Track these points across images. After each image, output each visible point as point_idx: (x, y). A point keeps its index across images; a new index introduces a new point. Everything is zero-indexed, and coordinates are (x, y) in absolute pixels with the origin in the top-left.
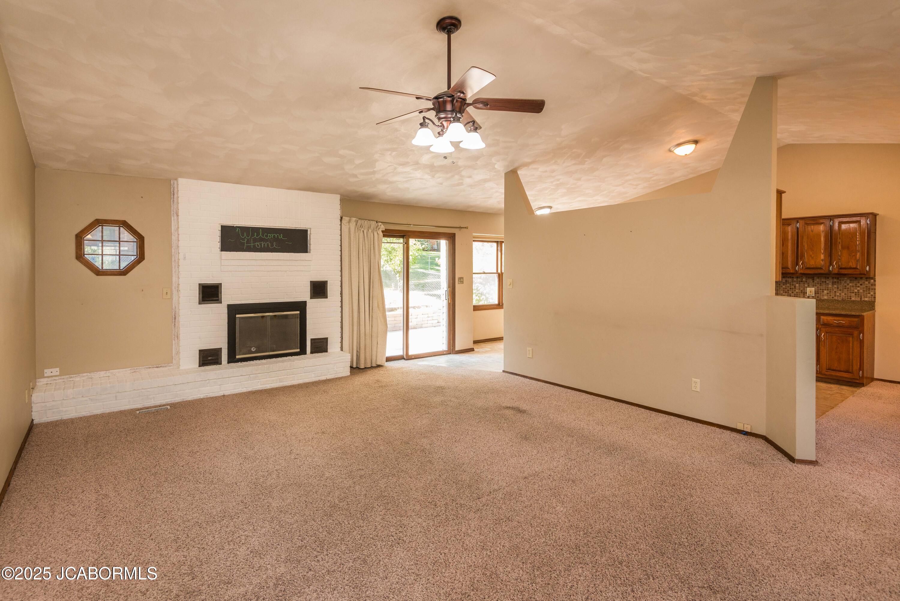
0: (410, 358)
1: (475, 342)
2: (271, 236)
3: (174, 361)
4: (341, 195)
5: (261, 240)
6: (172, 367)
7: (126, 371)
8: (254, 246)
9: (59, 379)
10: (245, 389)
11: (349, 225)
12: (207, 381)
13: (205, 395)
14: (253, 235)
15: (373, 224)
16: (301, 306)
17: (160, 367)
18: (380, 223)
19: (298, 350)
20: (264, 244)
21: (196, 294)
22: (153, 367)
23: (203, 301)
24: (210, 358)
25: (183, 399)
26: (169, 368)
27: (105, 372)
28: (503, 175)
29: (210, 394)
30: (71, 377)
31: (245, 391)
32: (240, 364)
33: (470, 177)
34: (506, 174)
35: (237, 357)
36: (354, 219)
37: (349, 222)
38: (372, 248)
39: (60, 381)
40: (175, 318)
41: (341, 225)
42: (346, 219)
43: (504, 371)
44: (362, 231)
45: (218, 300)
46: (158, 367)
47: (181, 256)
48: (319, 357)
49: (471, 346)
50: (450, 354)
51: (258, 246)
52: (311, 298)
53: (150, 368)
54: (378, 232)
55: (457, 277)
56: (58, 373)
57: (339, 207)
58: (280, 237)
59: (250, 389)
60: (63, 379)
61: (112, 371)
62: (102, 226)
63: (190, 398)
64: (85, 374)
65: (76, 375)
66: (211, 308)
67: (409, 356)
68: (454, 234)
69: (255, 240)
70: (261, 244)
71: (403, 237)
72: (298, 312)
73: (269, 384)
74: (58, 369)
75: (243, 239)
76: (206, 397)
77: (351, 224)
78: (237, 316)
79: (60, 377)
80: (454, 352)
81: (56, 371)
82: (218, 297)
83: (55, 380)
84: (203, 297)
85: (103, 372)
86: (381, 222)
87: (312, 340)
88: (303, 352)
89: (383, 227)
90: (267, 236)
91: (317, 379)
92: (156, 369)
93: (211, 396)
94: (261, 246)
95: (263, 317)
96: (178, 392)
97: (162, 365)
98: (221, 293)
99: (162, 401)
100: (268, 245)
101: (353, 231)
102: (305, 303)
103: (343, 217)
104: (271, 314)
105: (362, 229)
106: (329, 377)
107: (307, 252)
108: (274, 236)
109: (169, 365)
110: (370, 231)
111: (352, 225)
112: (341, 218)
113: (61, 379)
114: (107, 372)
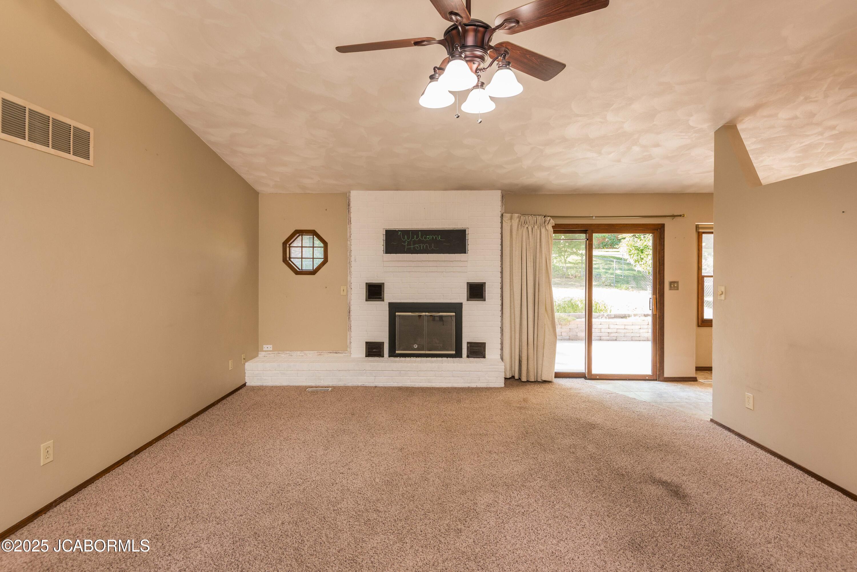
0: (592, 377)
1: (699, 369)
2: (430, 237)
3: (348, 349)
4: (502, 190)
5: (420, 242)
6: (346, 354)
7: (314, 353)
8: (414, 248)
9: (272, 354)
10: (396, 383)
11: (511, 222)
12: (364, 371)
13: (362, 383)
14: (413, 237)
15: (540, 219)
16: (457, 308)
17: (338, 353)
18: (549, 218)
19: (454, 352)
20: (423, 246)
21: (363, 292)
22: (333, 353)
23: (369, 298)
24: (374, 350)
25: (345, 384)
26: (344, 354)
27: (300, 352)
28: (712, 134)
29: (367, 383)
30: (279, 353)
31: (396, 386)
32: (398, 359)
33: (657, 145)
34: (718, 133)
35: (397, 352)
36: (516, 215)
37: (511, 218)
38: (538, 247)
39: (272, 355)
40: (349, 312)
41: (502, 223)
42: (507, 216)
43: (712, 420)
44: (525, 228)
45: (381, 298)
46: (336, 353)
47: (353, 259)
48: (476, 363)
49: (692, 373)
50: (656, 380)
51: (418, 248)
52: (468, 300)
53: (331, 353)
54: (547, 228)
55: (668, 279)
56: (271, 349)
57: (500, 203)
58: (438, 238)
59: (400, 385)
60: (274, 354)
61: (305, 352)
62: (302, 235)
63: (350, 384)
64: (288, 352)
65: (282, 352)
66: (375, 304)
67: (592, 375)
68: (663, 226)
69: (415, 243)
70: (420, 246)
71: (585, 232)
72: (454, 314)
73: (418, 382)
74: (271, 346)
75: (404, 242)
76: (363, 385)
77: (513, 221)
78: (397, 314)
79: (272, 352)
80: (661, 378)
81: (270, 347)
82: (381, 295)
83: (269, 354)
84: (369, 295)
85: (299, 352)
86: (551, 217)
87: (468, 343)
88: (458, 354)
89: (553, 222)
90: (426, 238)
91: (466, 385)
92: (335, 355)
93: (367, 385)
94: (420, 248)
95: (420, 316)
96: (341, 377)
97: (340, 352)
98: (384, 292)
99: (329, 383)
100: (426, 246)
101: (516, 229)
102: (461, 304)
103: (504, 214)
104: (427, 314)
105: (527, 226)
106: (480, 385)
107: (465, 253)
108: (433, 238)
109: (345, 352)
110: (536, 227)
111: (515, 222)
112: (502, 215)
113: (273, 353)
114: (302, 352)
